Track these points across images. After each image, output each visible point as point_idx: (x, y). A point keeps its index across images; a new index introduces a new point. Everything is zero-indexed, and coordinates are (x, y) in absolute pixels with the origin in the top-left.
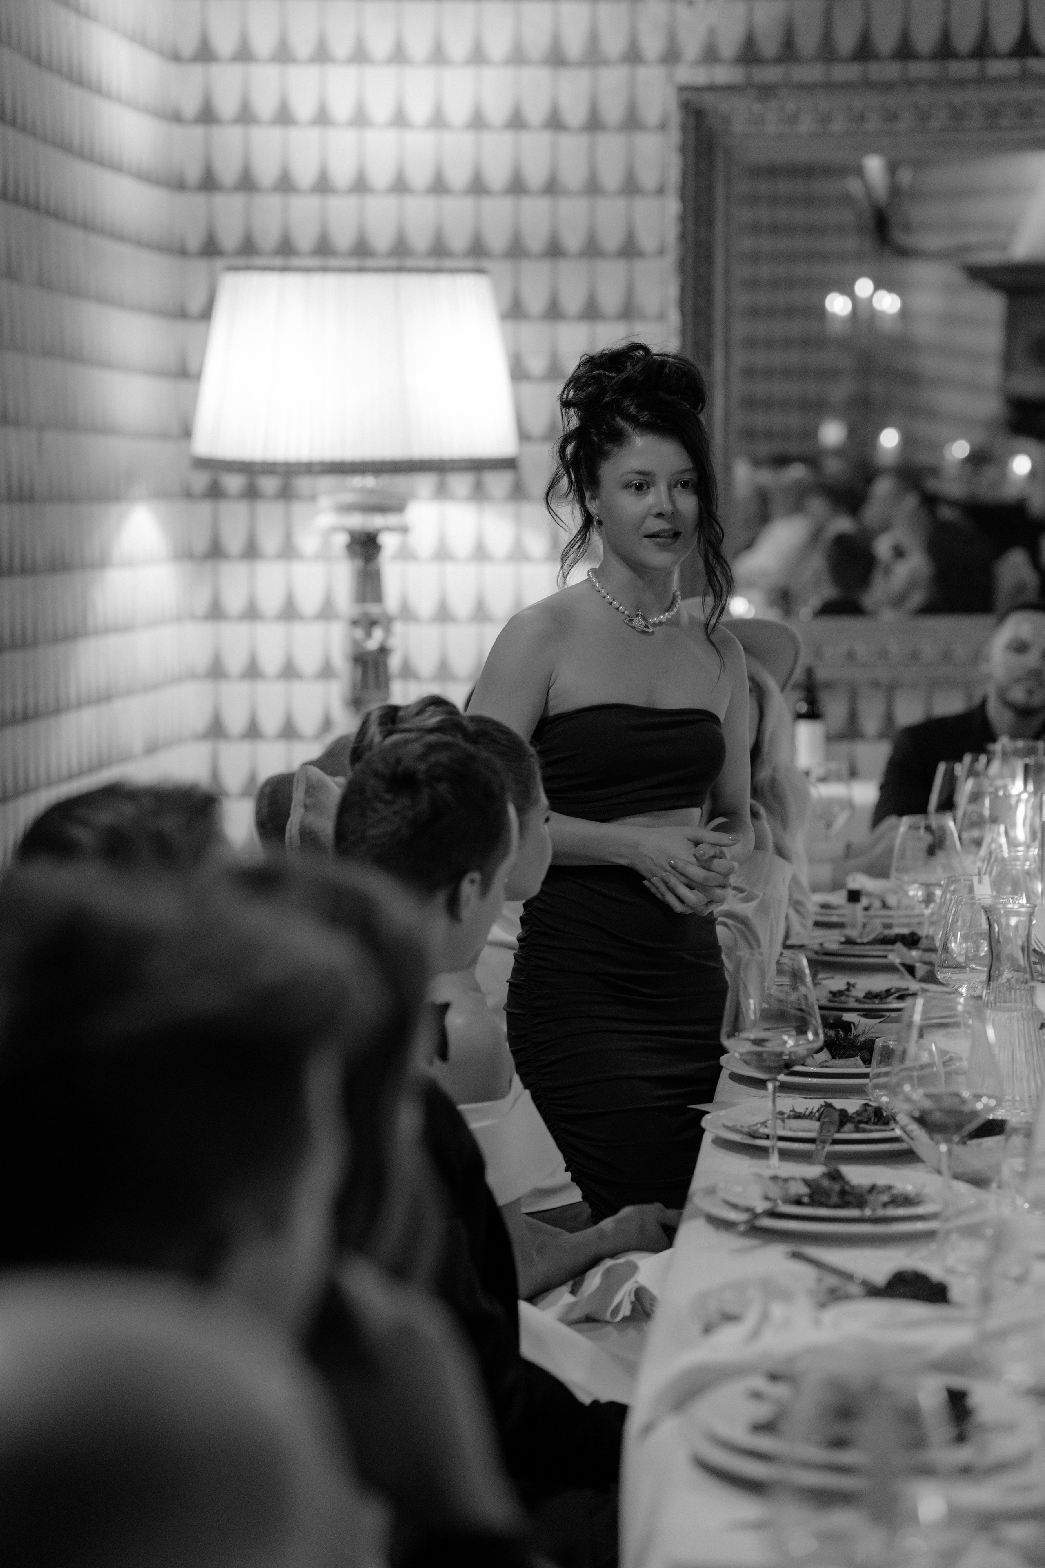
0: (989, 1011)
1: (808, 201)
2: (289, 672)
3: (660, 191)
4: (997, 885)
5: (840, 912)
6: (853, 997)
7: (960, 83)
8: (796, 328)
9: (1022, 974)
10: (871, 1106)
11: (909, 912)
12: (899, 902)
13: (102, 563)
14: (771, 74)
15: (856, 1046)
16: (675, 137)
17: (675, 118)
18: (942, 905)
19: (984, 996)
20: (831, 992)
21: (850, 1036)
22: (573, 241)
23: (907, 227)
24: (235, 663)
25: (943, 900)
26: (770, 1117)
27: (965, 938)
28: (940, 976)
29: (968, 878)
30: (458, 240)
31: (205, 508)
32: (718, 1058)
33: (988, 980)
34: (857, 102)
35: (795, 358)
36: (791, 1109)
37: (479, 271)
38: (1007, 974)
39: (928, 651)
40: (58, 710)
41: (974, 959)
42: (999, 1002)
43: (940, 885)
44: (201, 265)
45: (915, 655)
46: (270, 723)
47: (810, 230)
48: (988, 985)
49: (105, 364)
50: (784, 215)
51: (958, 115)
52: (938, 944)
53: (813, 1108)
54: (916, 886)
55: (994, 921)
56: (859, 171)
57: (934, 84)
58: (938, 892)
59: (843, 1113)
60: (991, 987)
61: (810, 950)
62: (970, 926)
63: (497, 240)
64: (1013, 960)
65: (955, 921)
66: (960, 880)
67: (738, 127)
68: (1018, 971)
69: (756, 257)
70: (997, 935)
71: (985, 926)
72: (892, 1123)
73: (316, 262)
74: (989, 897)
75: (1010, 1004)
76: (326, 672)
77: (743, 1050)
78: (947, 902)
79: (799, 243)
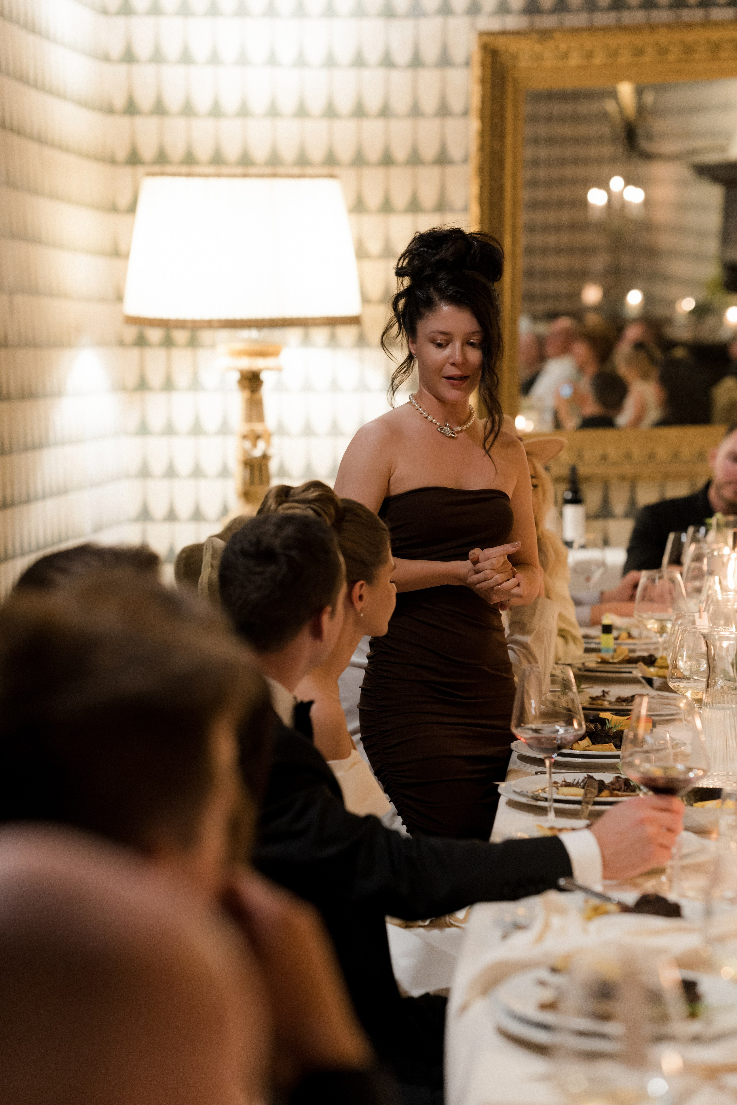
0: (708, 709)
1: (576, 119)
2: (197, 473)
3: (466, 113)
4: (714, 619)
5: (597, 641)
6: (608, 701)
7: (690, 26)
8: (565, 216)
9: (732, 682)
10: (621, 778)
11: (648, 641)
12: (640, 634)
13: (59, 394)
14: (548, 21)
15: (610, 736)
16: (476, 71)
17: (477, 57)
18: (671, 635)
19: (704, 698)
20: (591, 698)
21: (606, 728)
22: (400, 154)
23: (650, 137)
24: (158, 467)
25: (672, 631)
26: (548, 785)
27: (690, 658)
28: (671, 685)
29: (691, 614)
30: (317, 154)
31: (134, 353)
32: (510, 745)
33: (706, 687)
34: (613, 41)
35: (565, 239)
36: (563, 780)
37: (332, 176)
38: (720, 683)
39: (662, 452)
40: (28, 500)
41: (697, 673)
42: (715, 703)
43: (670, 620)
44: (127, 172)
45: (652, 456)
46: (184, 510)
47: (577, 141)
48: (707, 691)
49: (58, 246)
50: (558, 130)
51: (688, 50)
52: (669, 662)
53: (579, 779)
54: (653, 621)
55: (711, 644)
56: (614, 95)
57: (670, 27)
58: (669, 625)
59: (601, 783)
60: (709, 693)
61: (576, 667)
62: (693, 649)
63: (346, 154)
64: (725, 672)
65: (682, 646)
66: (685, 616)
67: (523, 63)
68: (729, 681)
69: (536, 163)
70: (713, 654)
71: (704, 648)
72: (637, 790)
73: (211, 170)
74: (707, 627)
75: (723, 705)
76: (224, 473)
77: (527, 736)
78: (676, 632)
79: (569, 151)
